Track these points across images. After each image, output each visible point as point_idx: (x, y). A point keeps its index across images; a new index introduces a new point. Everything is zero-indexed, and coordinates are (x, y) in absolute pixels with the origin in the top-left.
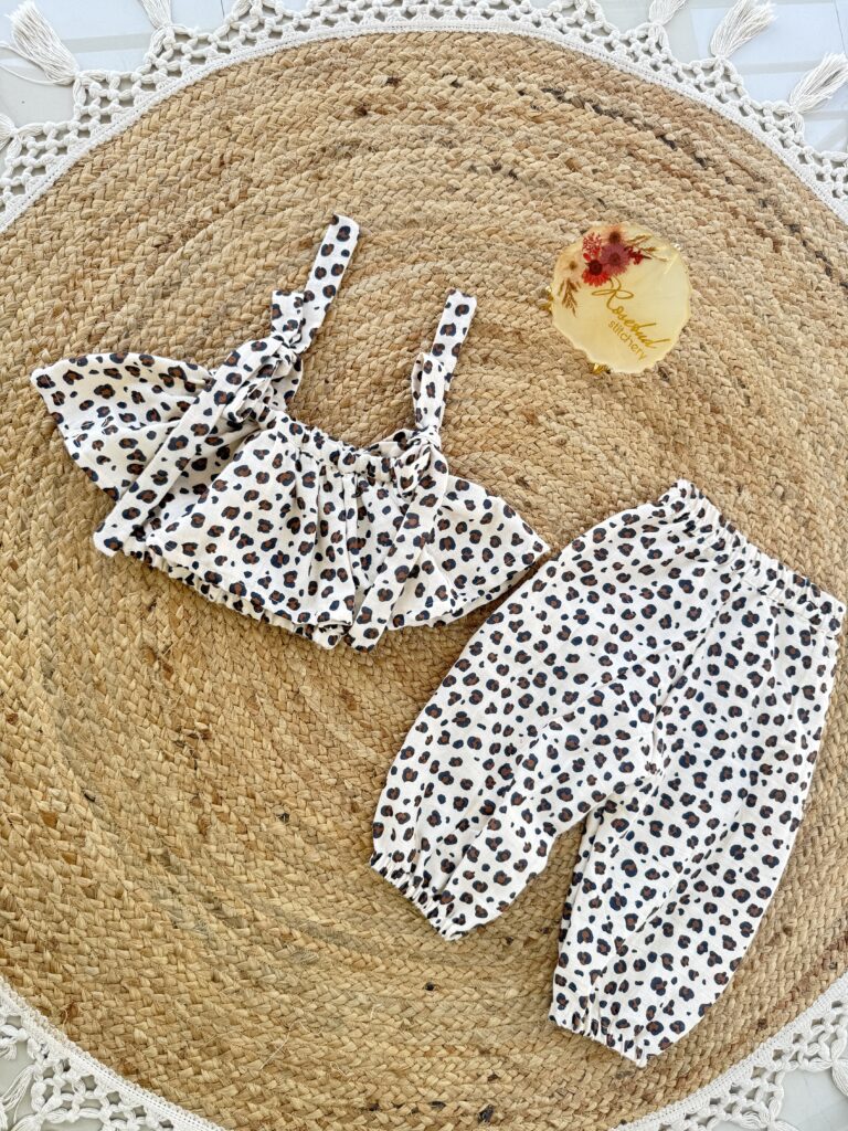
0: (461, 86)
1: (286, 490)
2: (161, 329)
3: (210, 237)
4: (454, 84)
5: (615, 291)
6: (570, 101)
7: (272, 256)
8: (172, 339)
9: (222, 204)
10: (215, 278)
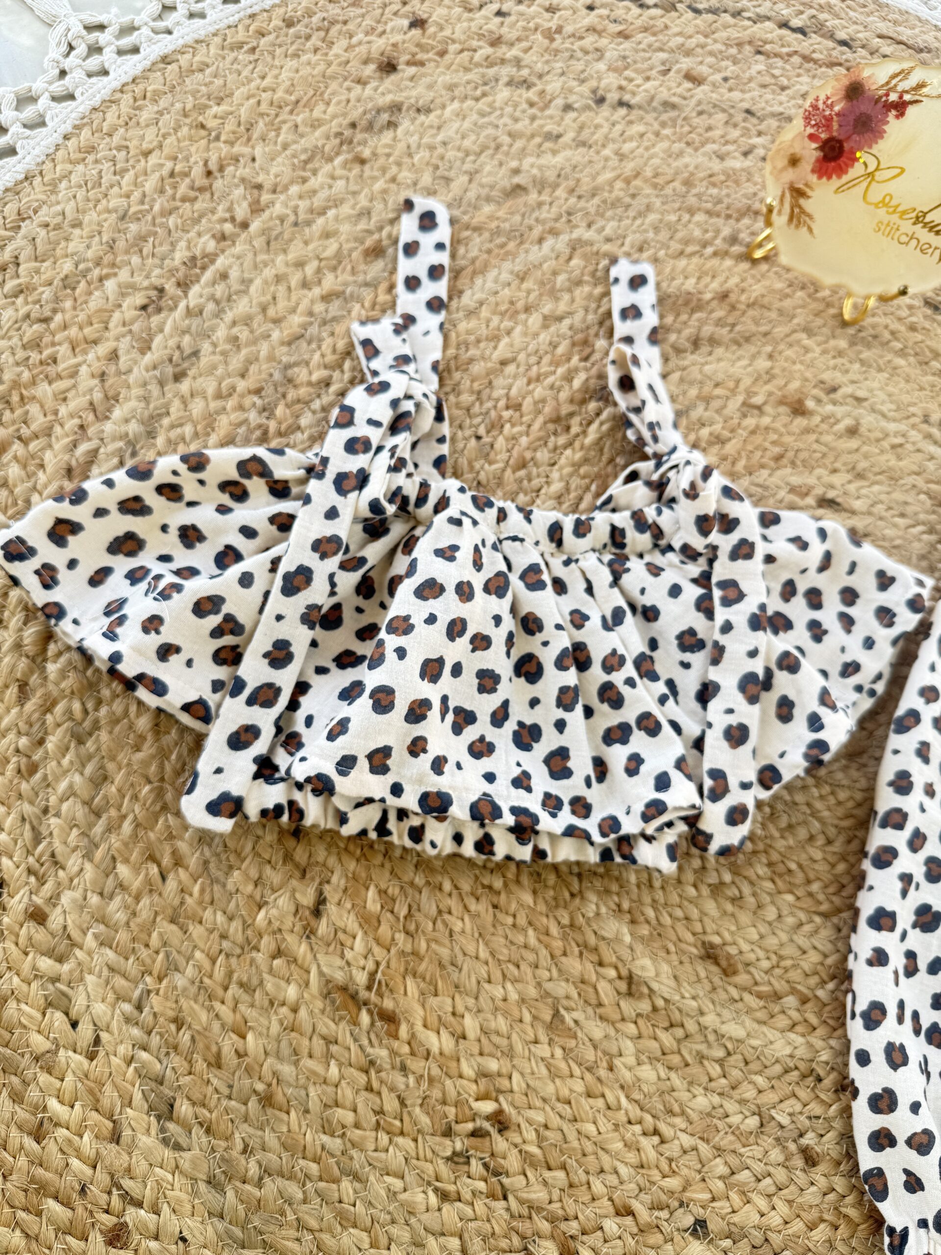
0: (509, 14)
1: (502, 606)
4: (500, 13)
5: (871, 175)
7: (328, 281)
10: (252, 332)
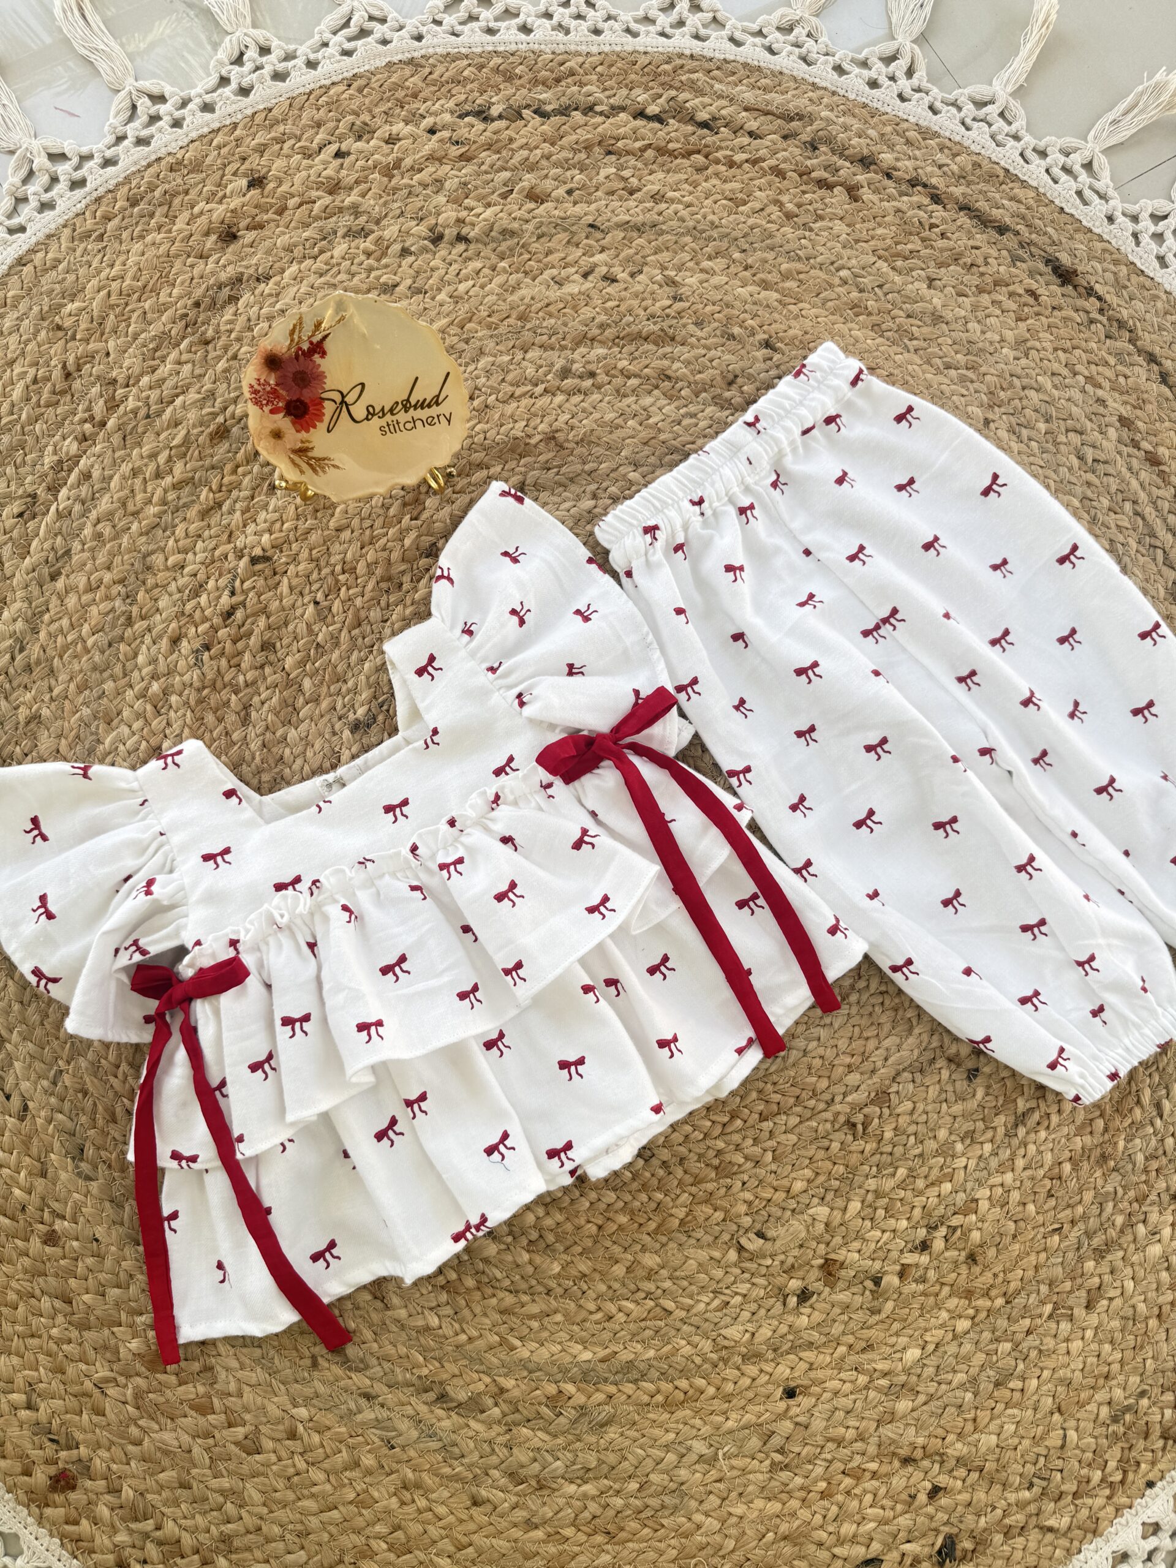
0: (349, 154)
2: (65, 622)
3: (87, 476)
4: (339, 154)
6: (500, 117)
7: (178, 468)
8: (86, 628)
9: (87, 426)
10: (114, 527)
